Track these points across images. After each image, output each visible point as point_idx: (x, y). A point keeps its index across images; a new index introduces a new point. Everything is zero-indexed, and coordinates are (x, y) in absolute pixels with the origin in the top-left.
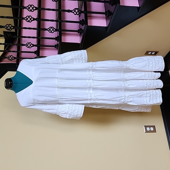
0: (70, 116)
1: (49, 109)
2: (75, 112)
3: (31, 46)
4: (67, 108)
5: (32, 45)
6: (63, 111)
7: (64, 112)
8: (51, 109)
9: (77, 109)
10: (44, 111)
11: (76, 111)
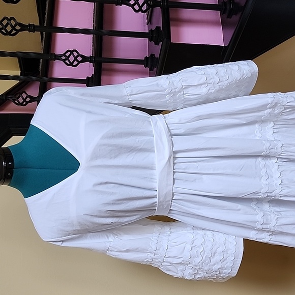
0: (197, 273)
1: (128, 251)
2: (213, 260)
3: (77, 61)
4: (188, 247)
5: (80, 59)
6: (175, 257)
7: (179, 261)
8: (135, 250)
9: (221, 249)
10: (114, 254)
11: (217, 257)
